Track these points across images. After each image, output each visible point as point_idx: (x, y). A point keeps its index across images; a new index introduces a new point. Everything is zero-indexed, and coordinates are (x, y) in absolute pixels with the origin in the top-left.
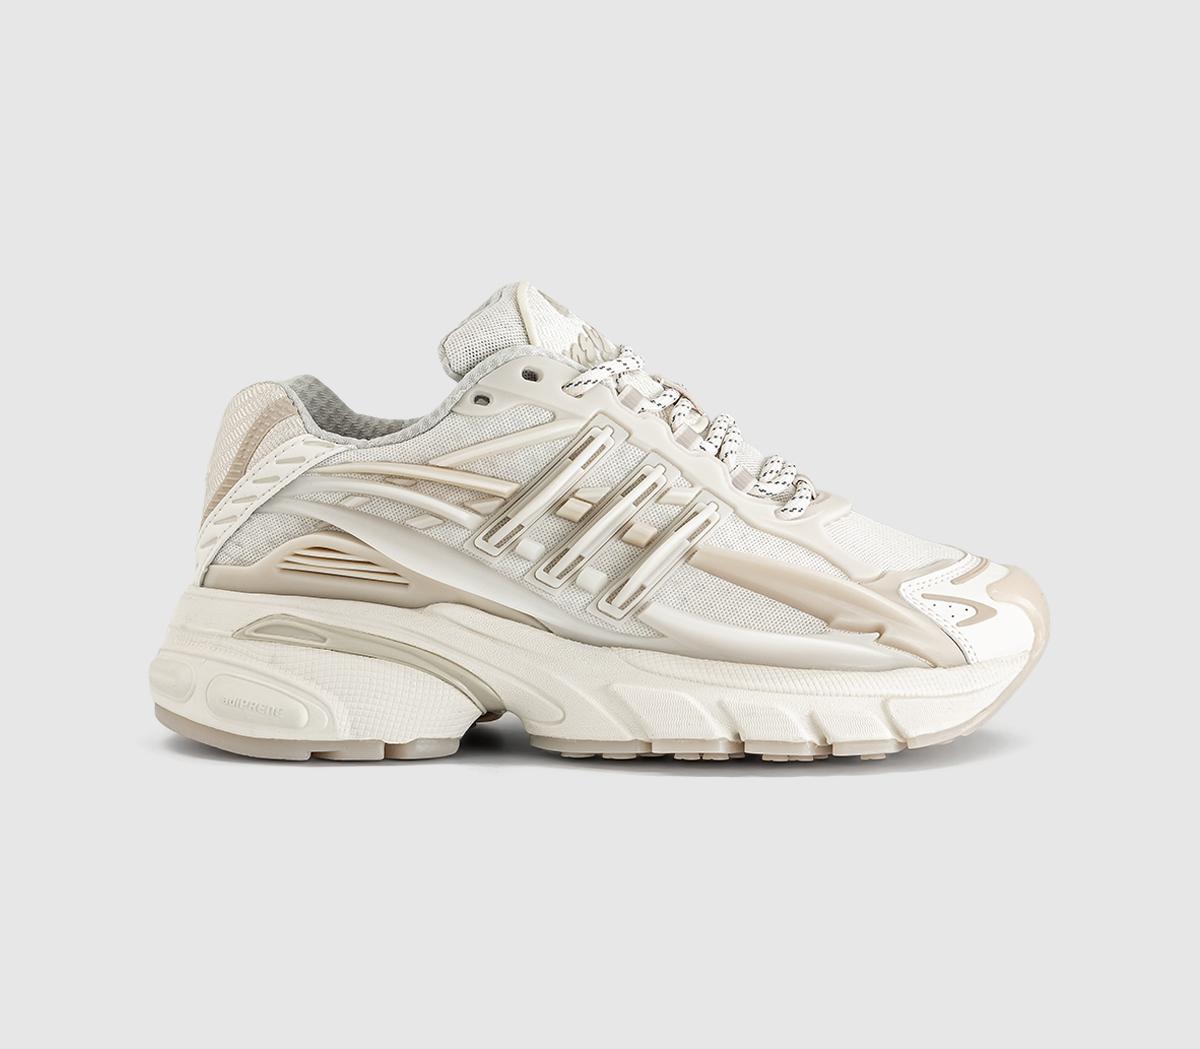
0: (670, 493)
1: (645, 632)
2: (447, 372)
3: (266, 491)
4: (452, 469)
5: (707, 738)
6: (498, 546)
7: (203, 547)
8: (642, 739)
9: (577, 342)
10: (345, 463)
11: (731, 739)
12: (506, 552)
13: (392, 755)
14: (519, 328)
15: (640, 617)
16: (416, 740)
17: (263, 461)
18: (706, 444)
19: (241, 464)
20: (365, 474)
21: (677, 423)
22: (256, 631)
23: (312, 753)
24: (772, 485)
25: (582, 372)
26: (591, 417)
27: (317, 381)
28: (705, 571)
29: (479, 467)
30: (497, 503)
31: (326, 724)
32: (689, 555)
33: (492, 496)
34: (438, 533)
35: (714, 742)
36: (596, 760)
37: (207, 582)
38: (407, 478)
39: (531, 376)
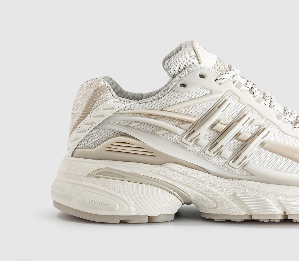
0: (255, 121)
1: (246, 174)
2: (169, 75)
3: (98, 121)
4: (172, 112)
5: (274, 214)
6: (191, 141)
7: (71, 142)
8: (248, 214)
9: (216, 64)
10: (130, 110)
11: (283, 214)
12: (193, 144)
13: (151, 221)
14: (196, 58)
15: (245, 168)
16: (160, 215)
17: (97, 109)
18: (266, 103)
19: (88, 110)
20: (138, 114)
21: (255, 94)
22: (97, 174)
23: (120, 220)
24: (290, 118)
25: (221, 75)
26: (225, 92)
27: (111, 79)
28: (268, 151)
29: (182, 111)
30: (190, 124)
31: (127, 209)
32: (263, 144)
33: (188, 122)
34: (167, 136)
35: (277, 215)
36: (228, 221)
37: (74, 155)
38: (154, 115)
39: (202, 76)
